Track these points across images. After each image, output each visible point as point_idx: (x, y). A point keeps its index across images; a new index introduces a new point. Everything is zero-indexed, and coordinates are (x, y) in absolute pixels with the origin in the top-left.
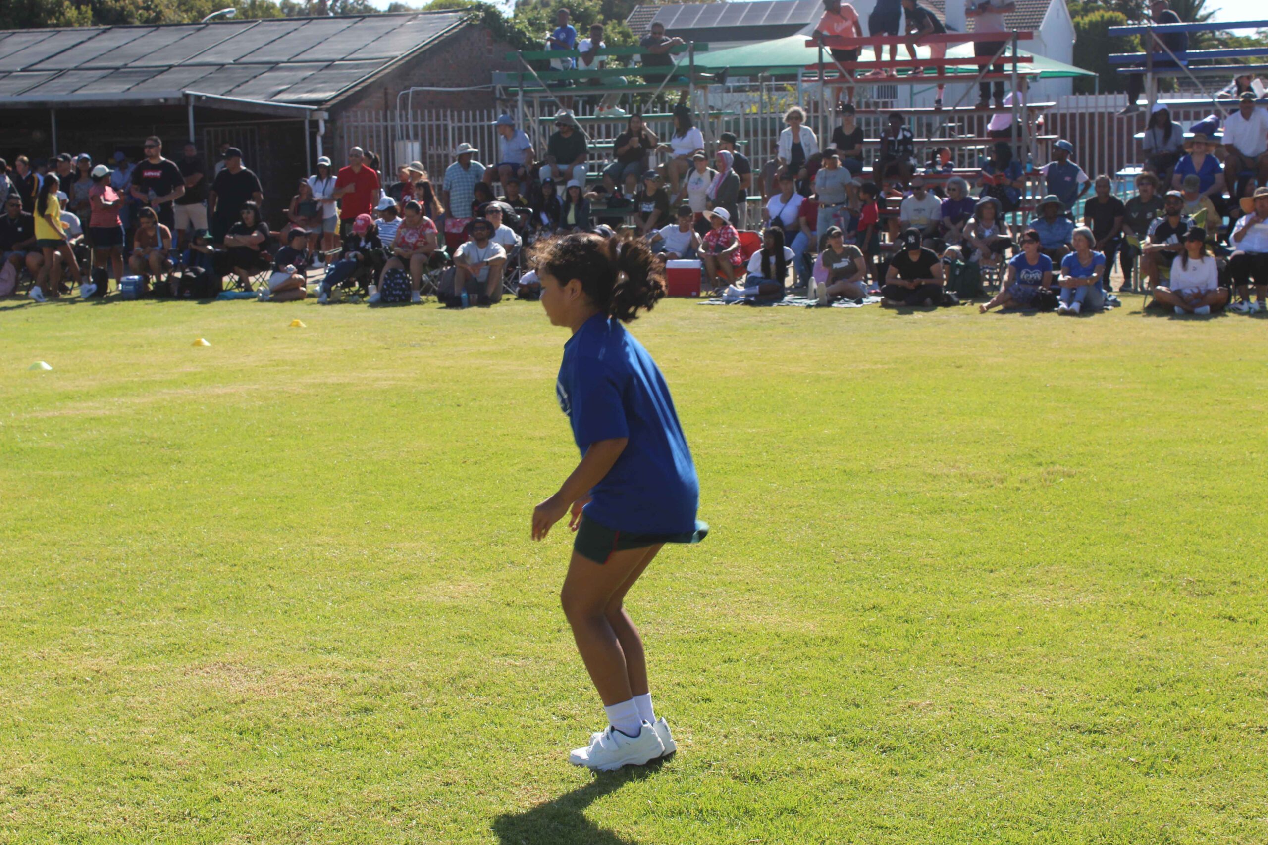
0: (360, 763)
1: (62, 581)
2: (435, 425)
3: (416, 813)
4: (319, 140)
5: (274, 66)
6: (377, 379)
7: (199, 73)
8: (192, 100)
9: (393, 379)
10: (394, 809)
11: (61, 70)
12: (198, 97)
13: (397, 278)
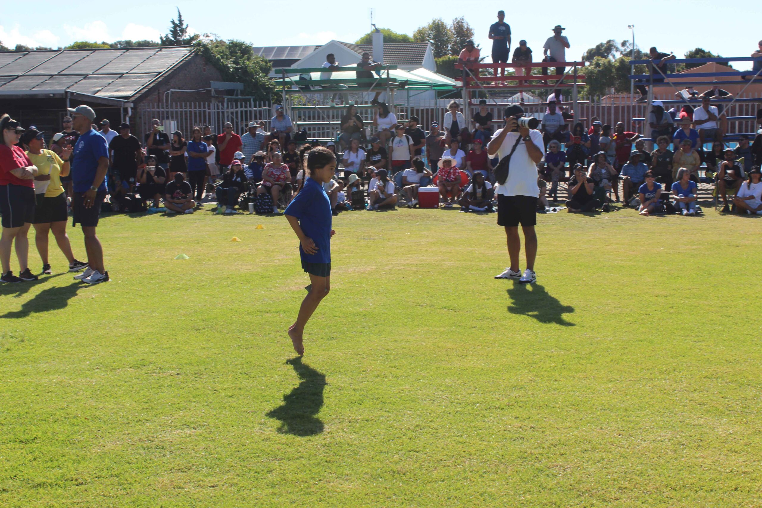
4: (127, 119)
5: (85, 76)
8: (69, 95)
12: (72, 94)
13: (266, 199)
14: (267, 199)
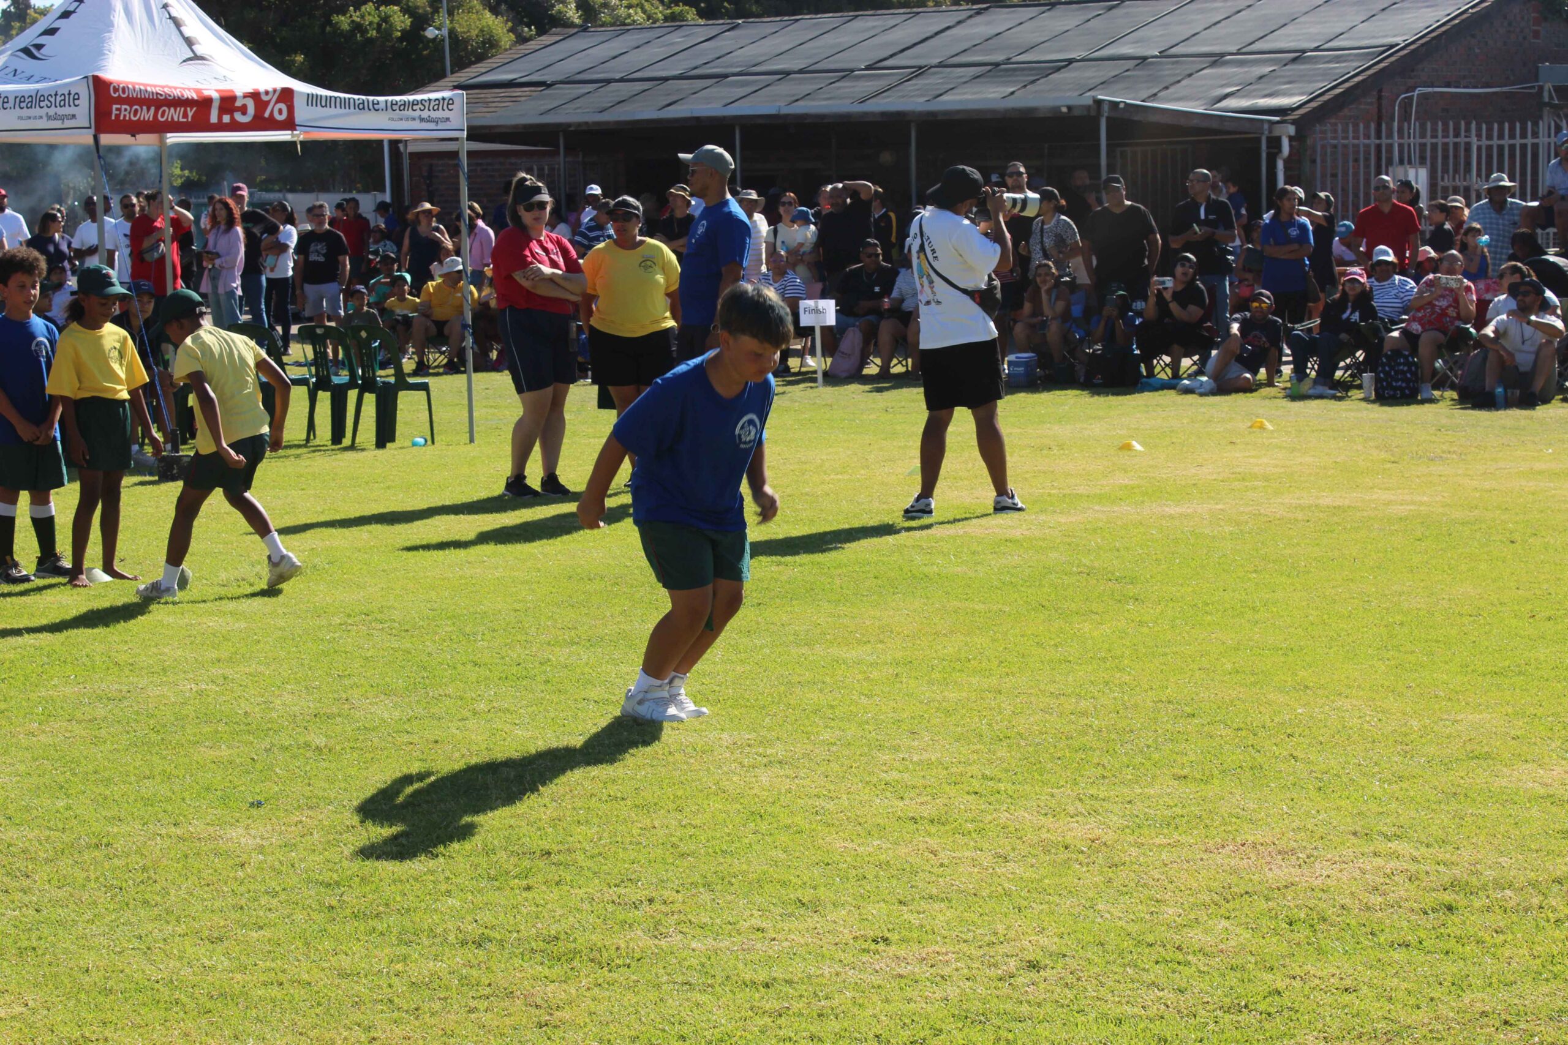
0: (1450, 968)
1: (1021, 735)
2: (1483, 566)
3: (1538, 1029)
4: (1280, 165)
5: (1217, 59)
6: (1389, 503)
7: (1110, 70)
8: (1106, 108)
9: (1413, 503)
10: (1506, 1022)
11: (920, 68)
12: (1115, 105)
13: (1400, 364)
14: (1404, 364)
